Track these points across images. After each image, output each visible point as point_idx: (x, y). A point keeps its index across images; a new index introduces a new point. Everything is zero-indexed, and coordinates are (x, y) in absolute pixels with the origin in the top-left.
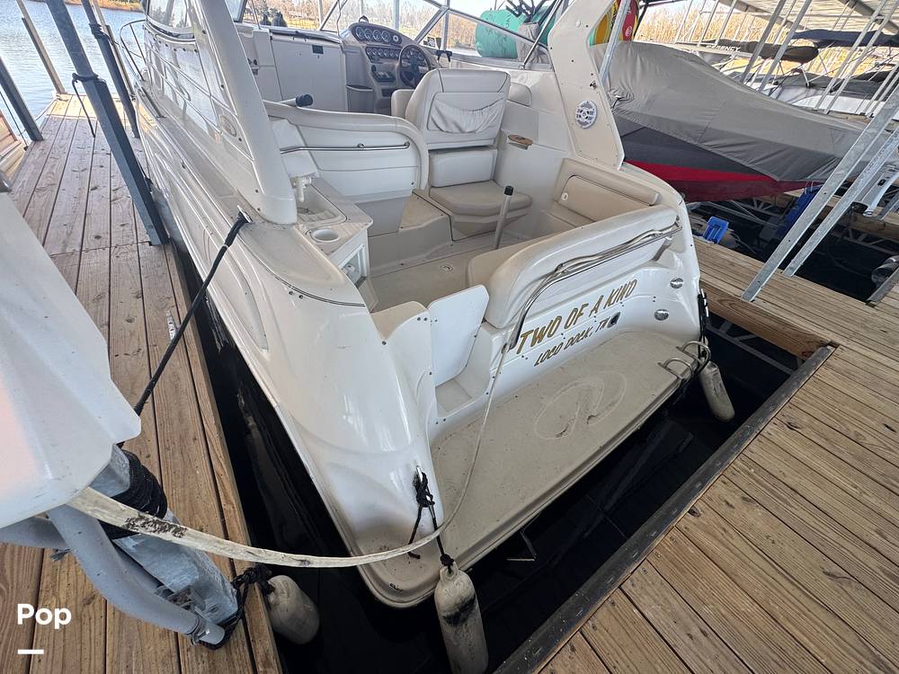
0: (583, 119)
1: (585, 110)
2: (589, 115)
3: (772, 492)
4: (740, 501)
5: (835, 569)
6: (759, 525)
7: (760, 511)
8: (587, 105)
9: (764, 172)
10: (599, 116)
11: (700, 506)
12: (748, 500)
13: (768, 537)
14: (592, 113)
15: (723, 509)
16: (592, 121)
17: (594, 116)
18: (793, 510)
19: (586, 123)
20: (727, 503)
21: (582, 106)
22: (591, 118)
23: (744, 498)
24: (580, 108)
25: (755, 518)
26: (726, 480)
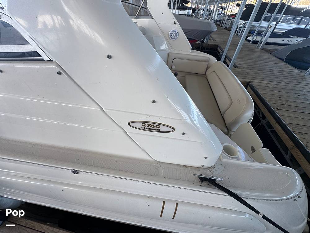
0: (173, 37)
1: (174, 33)
2: (176, 35)
8: (174, 31)
9: (195, 39)
10: (179, 34)
14: (177, 34)
16: (177, 37)
17: (178, 35)
19: (175, 38)
21: (172, 32)
22: (177, 36)
24: (171, 33)
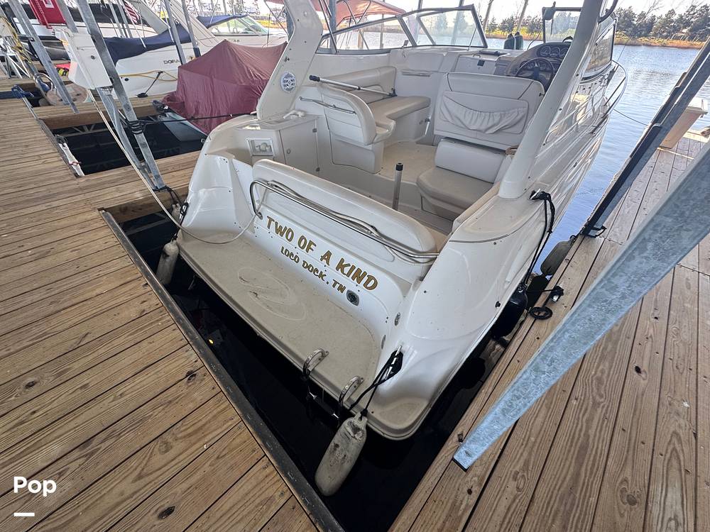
3: (141, 329)
4: (143, 308)
5: (87, 340)
6: (127, 313)
7: (134, 316)
11: (148, 289)
12: (142, 314)
13: (118, 314)
15: (143, 299)
18: (125, 336)
20: (145, 302)
23: (144, 311)
25: (132, 312)
26: (158, 306)
